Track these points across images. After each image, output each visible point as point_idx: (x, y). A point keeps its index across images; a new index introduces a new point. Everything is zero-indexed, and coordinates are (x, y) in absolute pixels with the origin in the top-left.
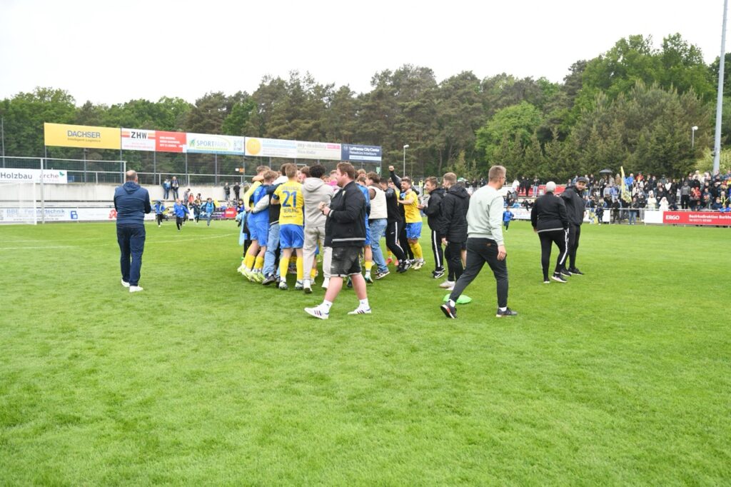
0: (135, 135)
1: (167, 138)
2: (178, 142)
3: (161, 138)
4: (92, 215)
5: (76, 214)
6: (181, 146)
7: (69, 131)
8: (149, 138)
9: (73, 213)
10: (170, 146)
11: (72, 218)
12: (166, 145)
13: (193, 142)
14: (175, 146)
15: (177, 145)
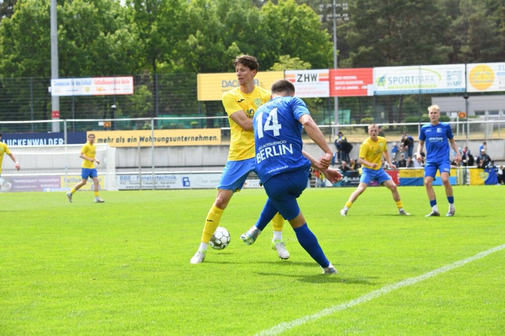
0: (303, 79)
1: (345, 78)
2: (361, 82)
3: (337, 78)
4: (206, 182)
5: (188, 181)
6: (364, 87)
7: (223, 81)
8: (321, 80)
9: (186, 180)
10: (349, 88)
11: (184, 185)
12: (344, 88)
13: (382, 79)
14: (357, 88)
15: (360, 86)
